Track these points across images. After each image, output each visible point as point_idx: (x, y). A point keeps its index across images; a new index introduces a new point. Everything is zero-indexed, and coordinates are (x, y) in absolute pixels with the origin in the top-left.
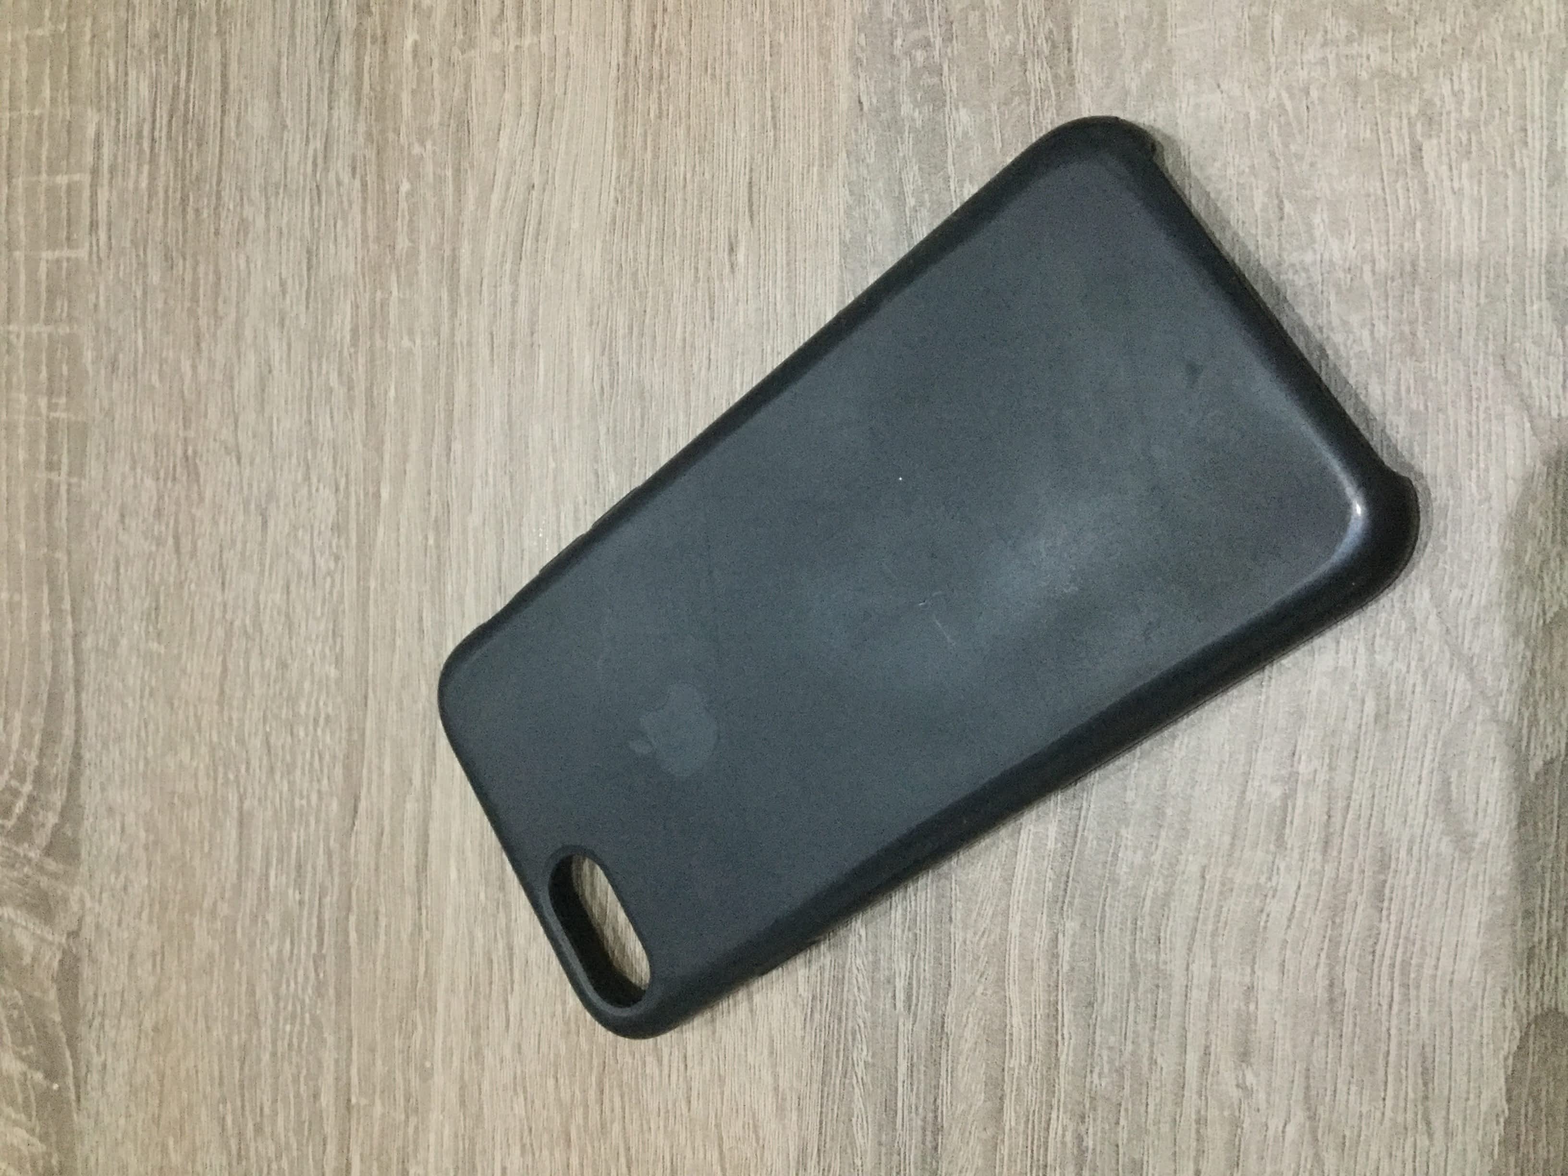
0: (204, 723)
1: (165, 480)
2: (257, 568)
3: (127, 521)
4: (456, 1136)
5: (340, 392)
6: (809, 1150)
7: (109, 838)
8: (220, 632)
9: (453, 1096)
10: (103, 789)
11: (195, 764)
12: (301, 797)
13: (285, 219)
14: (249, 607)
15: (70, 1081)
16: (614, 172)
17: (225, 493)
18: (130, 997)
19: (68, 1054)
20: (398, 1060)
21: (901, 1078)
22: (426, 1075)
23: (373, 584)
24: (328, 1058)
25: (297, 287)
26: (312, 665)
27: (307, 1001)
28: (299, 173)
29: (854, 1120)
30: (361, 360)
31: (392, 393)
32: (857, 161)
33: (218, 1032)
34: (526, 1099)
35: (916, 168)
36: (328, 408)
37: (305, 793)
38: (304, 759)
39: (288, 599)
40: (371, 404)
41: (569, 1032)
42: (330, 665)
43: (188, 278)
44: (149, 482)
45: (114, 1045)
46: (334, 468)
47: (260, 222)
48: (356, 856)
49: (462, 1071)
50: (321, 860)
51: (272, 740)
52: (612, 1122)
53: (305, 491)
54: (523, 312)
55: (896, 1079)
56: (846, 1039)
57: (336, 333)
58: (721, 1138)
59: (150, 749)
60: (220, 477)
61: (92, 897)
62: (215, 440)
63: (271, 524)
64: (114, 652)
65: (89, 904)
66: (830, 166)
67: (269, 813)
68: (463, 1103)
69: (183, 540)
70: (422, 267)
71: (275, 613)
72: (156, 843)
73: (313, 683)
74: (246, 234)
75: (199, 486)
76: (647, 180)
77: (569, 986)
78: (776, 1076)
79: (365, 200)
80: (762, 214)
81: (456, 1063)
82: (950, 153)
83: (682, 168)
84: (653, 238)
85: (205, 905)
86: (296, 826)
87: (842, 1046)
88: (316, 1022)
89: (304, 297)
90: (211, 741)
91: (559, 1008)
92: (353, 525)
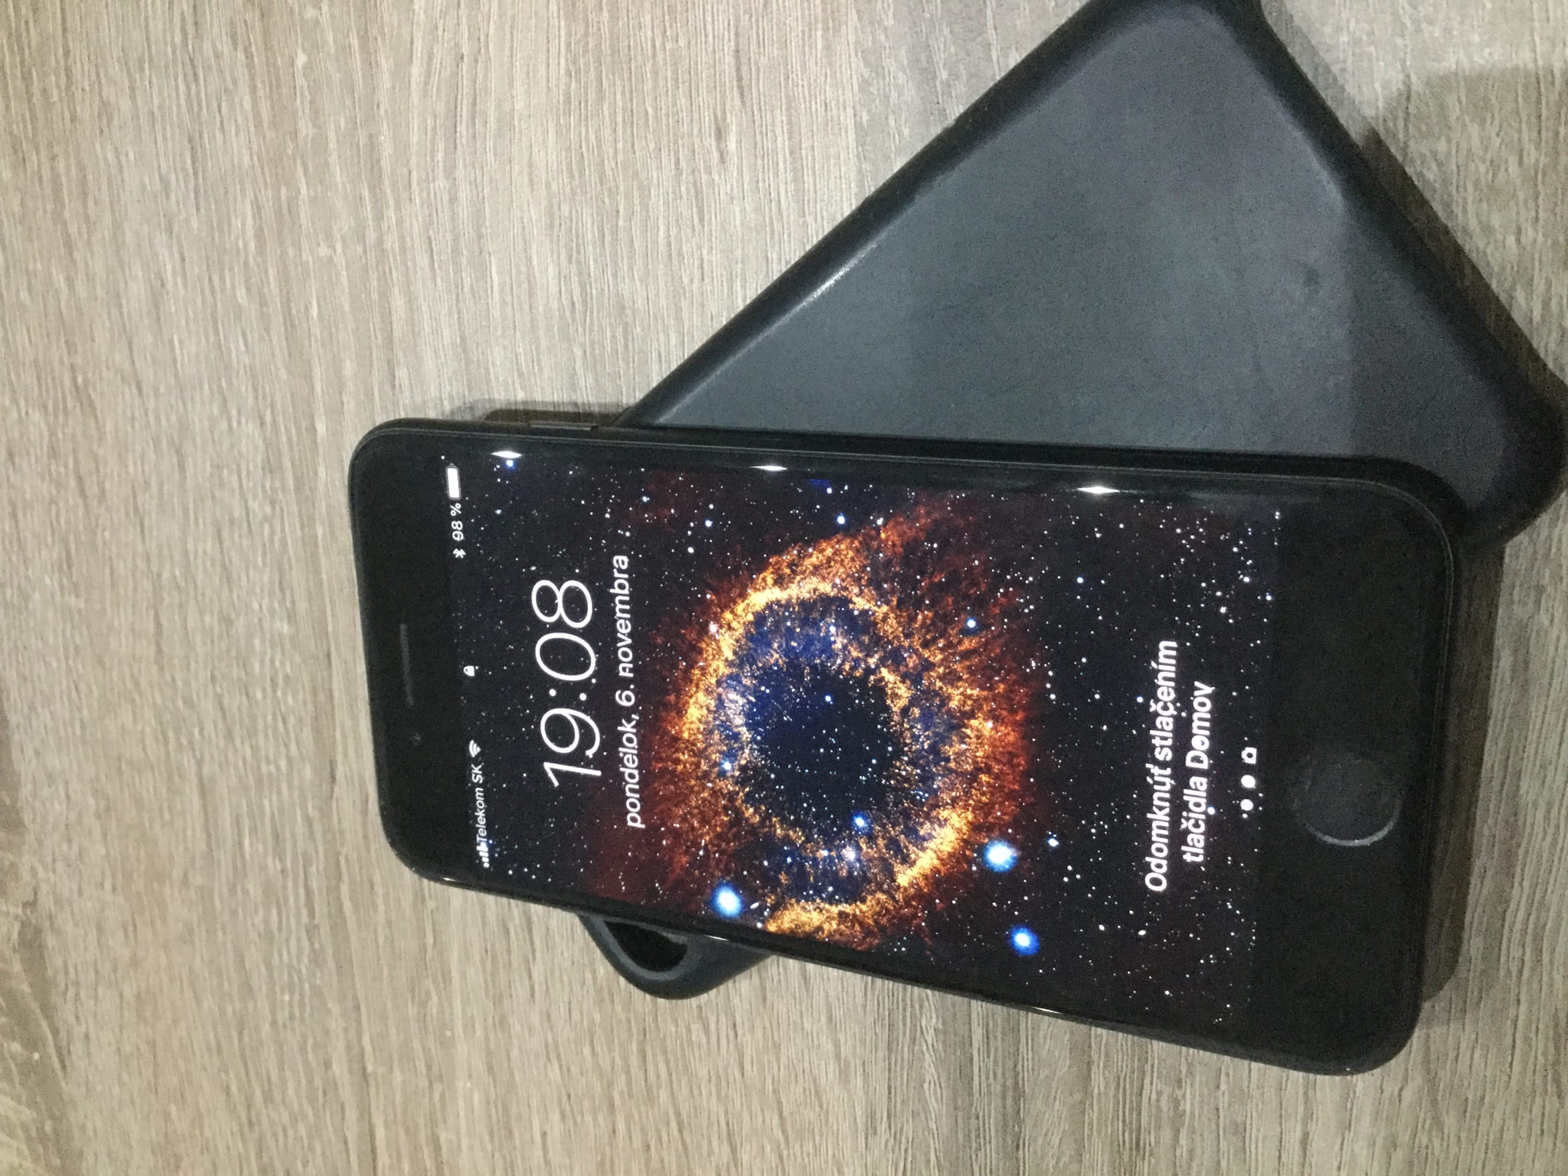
0: (144, 684)
1: (55, 413)
2: (179, 513)
3: (17, 460)
4: (488, 1103)
5: (251, 310)
6: (878, 1115)
7: (52, 805)
8: (147, 584)
9: (479, 1065)
10: (37, 753)
11: (139, 728)
12: (268, 762)
13: (156, 102)
14: (177, 556)
15: (52, 1050)
16: (563, 39)
17: (129, 429)
18: (106, 968)
19: (44, 1024)
20: (414, 1027)
21: (975, 1044)
22: (446, 1044)
23: (320, 531)
24: (336, 1025)
25: (182, 185)
26: (260, 620)
27: (304, 971)
28: (166, 44)
29: (926, 1086)
30: (272, 272)
31: (314, 311)
33: (209, 1002)
34: (561, 1066)
36: (238, 329)
37: (272, 757)
38: (265, 721)
39: (222, 548)
40: (290, 324)
41: (602, 1001)
42: (281, 620)
43: (46, 174)
44: (36, 416)
45: (95, 1015)
46: (256, 398)
47: (125, 105)
48: (340, 823)
49: (487, 1039)
50: (300, 829)
51: (226, 701)
52: (659, 1088)
53: (224, 425)
54: (464, 212)
55: (971, 1045)
56: (913, 1007)
57: (237, 239)
58: (780, 1103)
59: (85, 712)
60: (120, 411)
61: (45, 868)
62: (108, 368)
63: (190, 463)
64: (27, 607)
65: (41, 874)
66: (837, 30)
67: (234, 780)
68: (490, 1069)
69: (88, 483)
70: (333, 159)
71: (208, 564)
72: (108, 810)
73: (263, 641)
74: (110, 120)
75: (97, 422)
76: (606, 48)
77: (598, 953)
78: (837, 1045)
79: (252, 78)
80: (754, 90)
81: (479, 1032)
83: (649, 33)
84: (620, 119)
85: (175, 875)
86: (266, 792)
88: (316, 991)
89: (192, 196)
90: (154, 704)
91: (588, 976)
92: (287, 464)
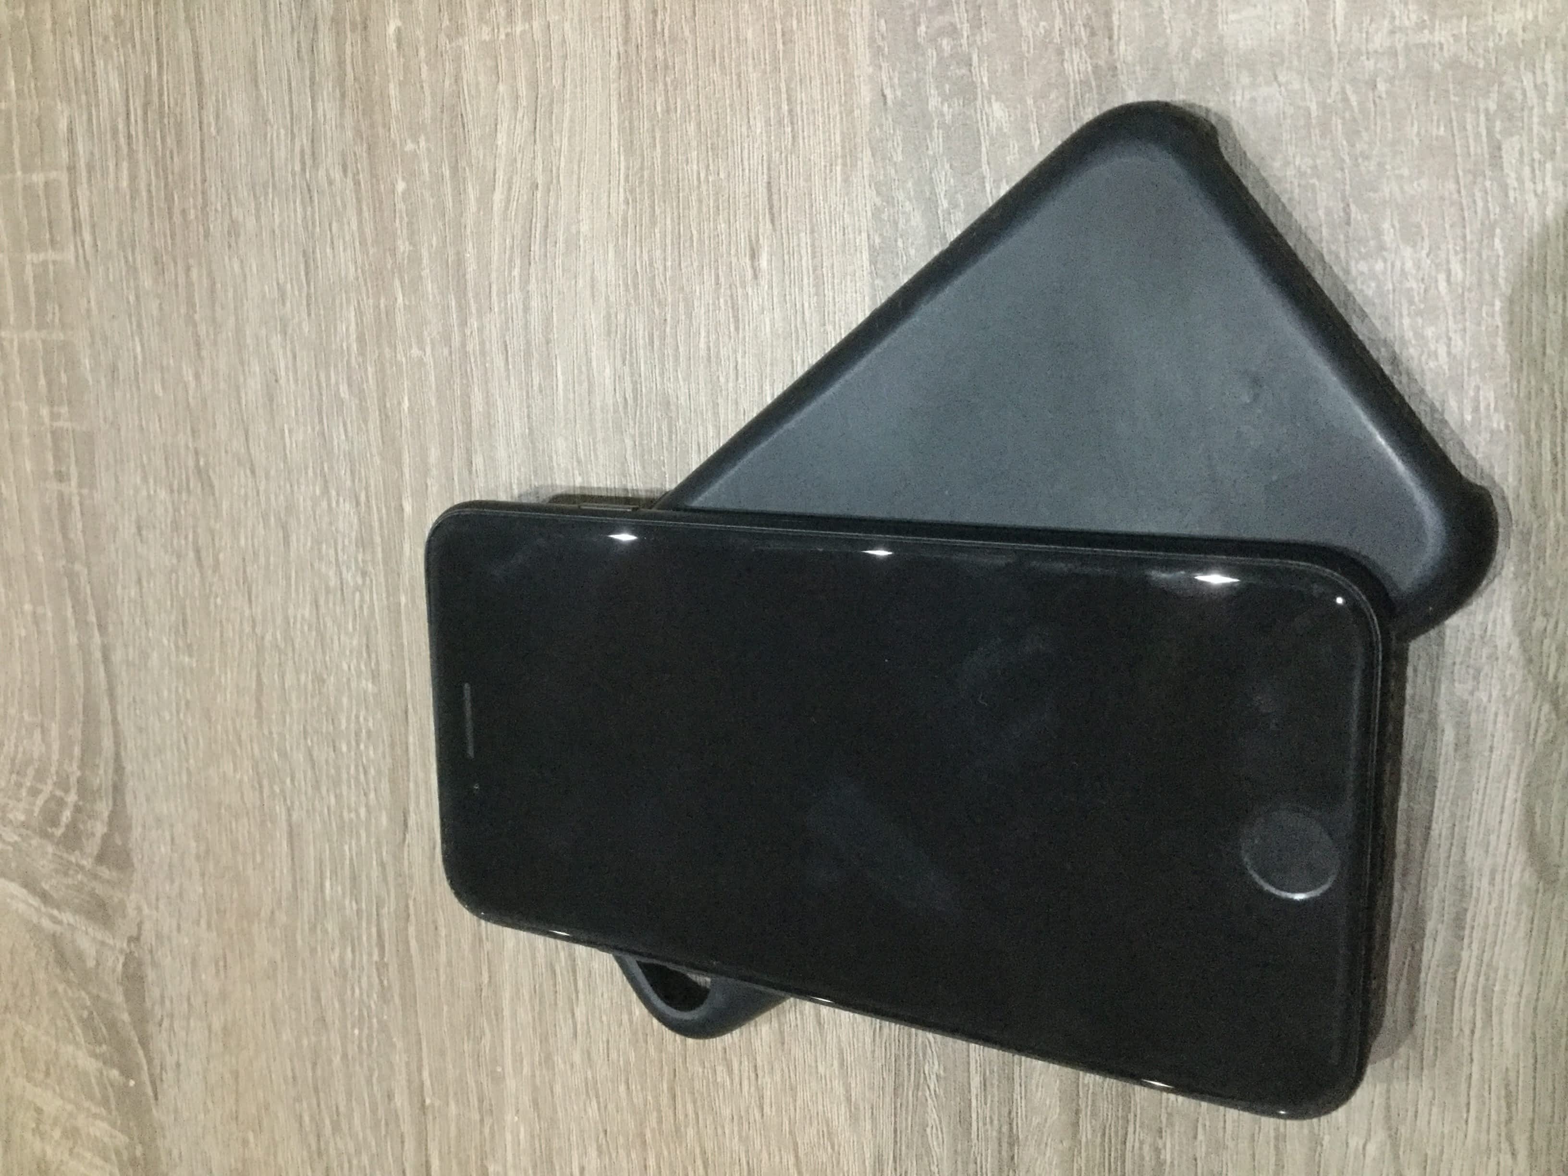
0: (244, 736)
1: (180, 493)
2: (283, 583)
3: (144, 534)
4: (532, 1137)
5: (352, 403)
7: (159, 848)
8: (251, 647)
9: (526, 1100)
10: (148, 799)
11: (238, 776)
12: (350, 810)
14: (279, 620)
15: (146, 1078)
16: (622, 172)
17: (242, 506)
18: (198, 1001)
19: (141, 1053)
20: (469, 1063)
21: (974, 1091)
22: (498, 1079)
23: (403, 600)
24: (400, 1059)
25: (297, 294)
26: (348, 679)
27: (373, 1006)
28: (287, 171)
29: (929, 1130)
30: (370, 370)
31: (406, 404)
32: (883, 159)
33: (287, 1036)
34: (599, 1103)
35: (947, 166)
36: (341, 419)
37: (353, 805)
38: (348, 772)
39: (318, 614)
40: (384, 415)
41: (637, 1041)
42: (366, 680)
43: (182, 283)
44: (163, 493)
45: (186, 1045)
46: (353, 481)
47: (251, 224)
48: (410, 867)
49: (533, 1076)
50: (375, 873)
51: (315, 753)
52: (686, 1127)
53: (324, 504)
54: (536, 319)
55: (969, 1091)
56: (917, 1054)
57: (342, 341)
58: (795, 1144)
59: (192, 761)
60: (235, 490)
61: (149, 905)
62: (226, 452)
63: (293, 538)
64: (146, 665)
65: (146, 911)
66: (854, 165)
67: (319, 826)
68: (536, 1105)
69: (204, 554)
70: (426, 272)
71: (306, 628)
72: (207, 852)
73: (350, 698)
75: (215, 499)
77: (634, 995)
78: (848, 1089)
80: (783, 216)
81: (526, 1070)
82: (984, 150)
84: (669, 241)
85: (263, 914)
86: (347, 838)
87: (913, 1060)
88: (384, 1027)
90: (253, 756)
91: (626, 1018)
